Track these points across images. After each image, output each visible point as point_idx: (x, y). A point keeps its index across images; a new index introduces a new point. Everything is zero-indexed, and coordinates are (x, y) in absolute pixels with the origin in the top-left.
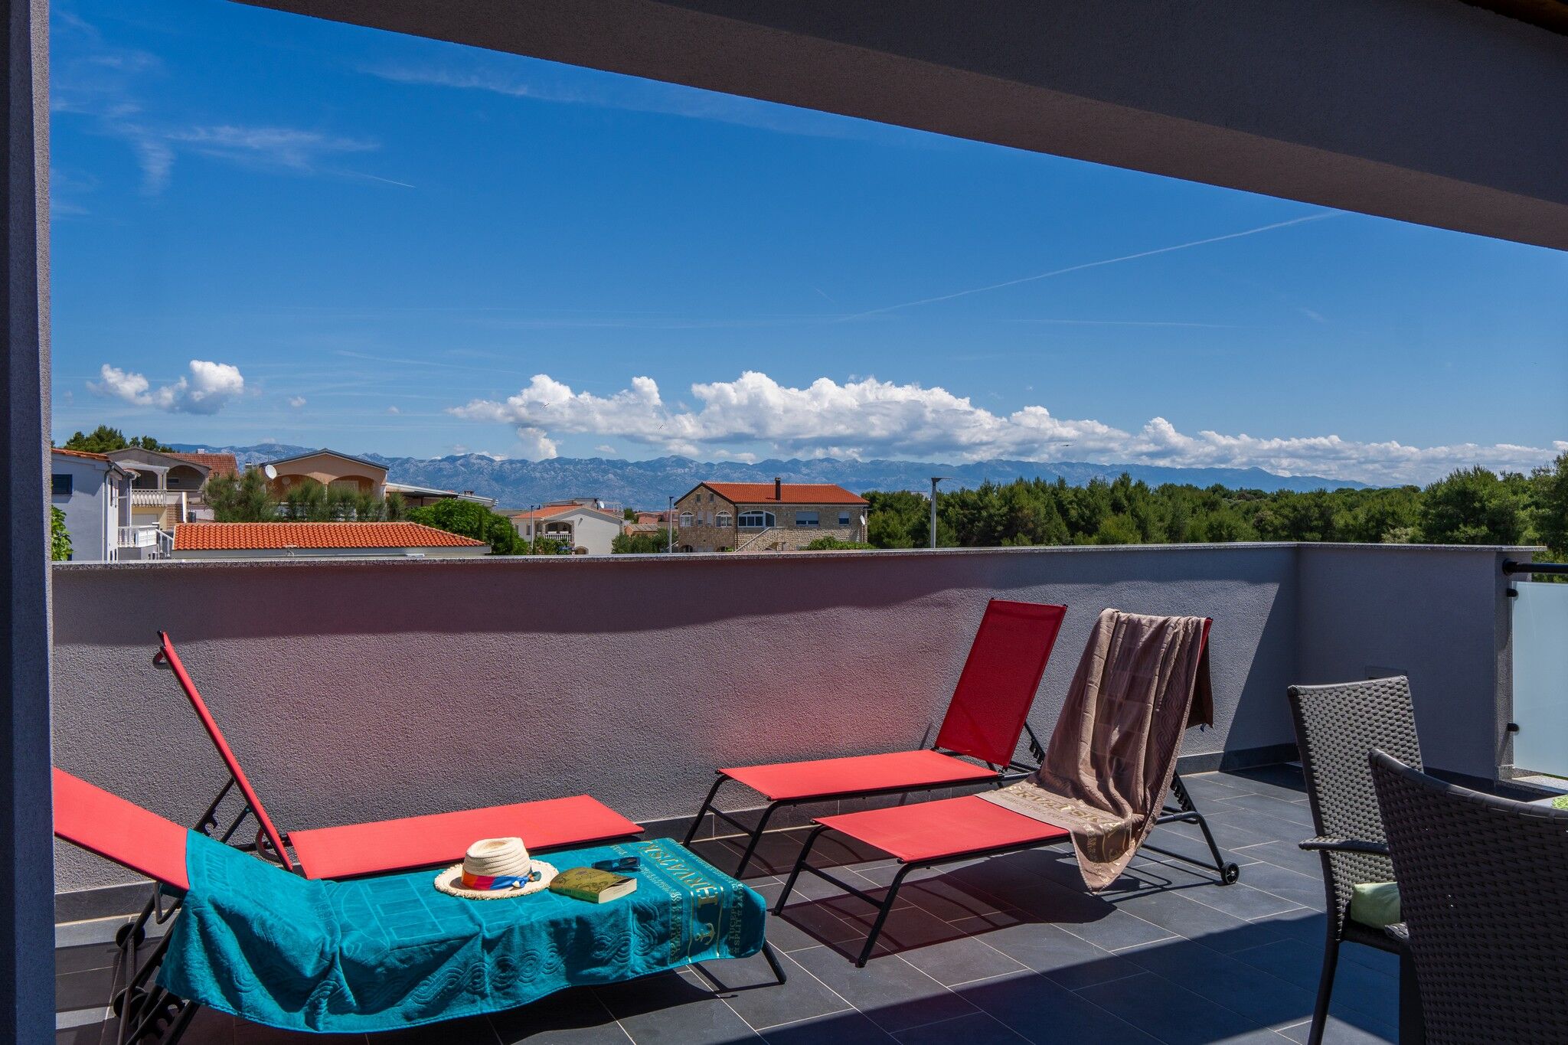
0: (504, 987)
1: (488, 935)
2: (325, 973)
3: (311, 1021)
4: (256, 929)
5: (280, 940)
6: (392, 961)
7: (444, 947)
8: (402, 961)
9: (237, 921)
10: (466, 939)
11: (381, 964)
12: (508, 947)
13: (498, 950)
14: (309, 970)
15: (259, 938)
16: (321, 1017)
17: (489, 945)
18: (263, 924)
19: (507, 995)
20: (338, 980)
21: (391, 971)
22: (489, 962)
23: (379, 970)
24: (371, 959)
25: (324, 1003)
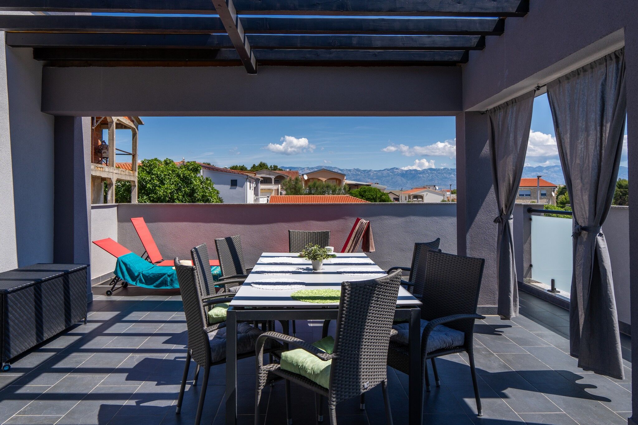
0: (171, 285)
1: (169, 274)
2: (139, 275)
3: (136, 284)
4: (128, 266)
5: (132, 269)
6: (151, 276)
7: (160, 275)
8: (153, 276)
9: (125, 264)
10: (164, 274)
11: (149, 276)
12: (173, 277)
13: (171, 277)
14: (136, 274)
15: (129, 268)
16: (138, 283)
17: (169, 276)
18: (129, 266)
19: (172, 286)
20: (141, 277)
21: (151, 277)
22: (169, 279)
23: (149, 277)
24: (147, 275)
25: (138, 281)
